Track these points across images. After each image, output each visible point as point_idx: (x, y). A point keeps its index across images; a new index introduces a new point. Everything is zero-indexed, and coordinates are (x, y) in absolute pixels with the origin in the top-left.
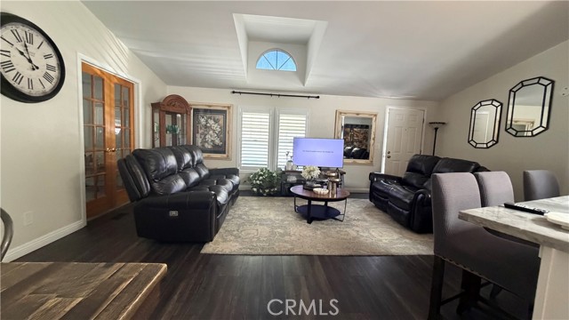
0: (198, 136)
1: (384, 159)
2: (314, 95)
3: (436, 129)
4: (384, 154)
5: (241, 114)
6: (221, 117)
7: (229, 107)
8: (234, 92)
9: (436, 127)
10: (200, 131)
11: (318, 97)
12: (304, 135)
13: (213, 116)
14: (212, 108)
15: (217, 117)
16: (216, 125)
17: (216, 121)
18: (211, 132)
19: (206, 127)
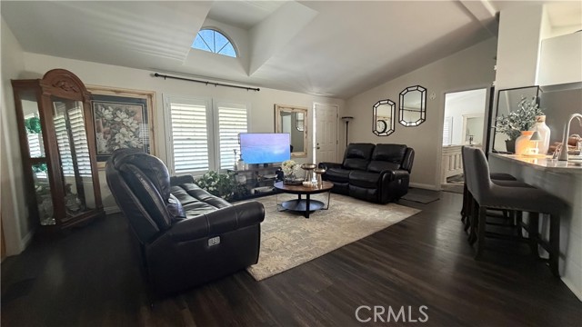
0: (100, 136)
1: (314, 150)
2: (254, 88)
3: (347, 122)
4: (314, 146)
5: (169, 106)
6: (138, 109)
7: (150, 96)
8: (156, 75)
9: (347, 121)
10: (103, 129)
11: (258, 90)
12: (246, 131)
13: (124, 107)
14: (120, 95)
15: (132, 108)
16: (131, 120)
17: (130, 114)
18: (123, 130)
19: (113, 122)
